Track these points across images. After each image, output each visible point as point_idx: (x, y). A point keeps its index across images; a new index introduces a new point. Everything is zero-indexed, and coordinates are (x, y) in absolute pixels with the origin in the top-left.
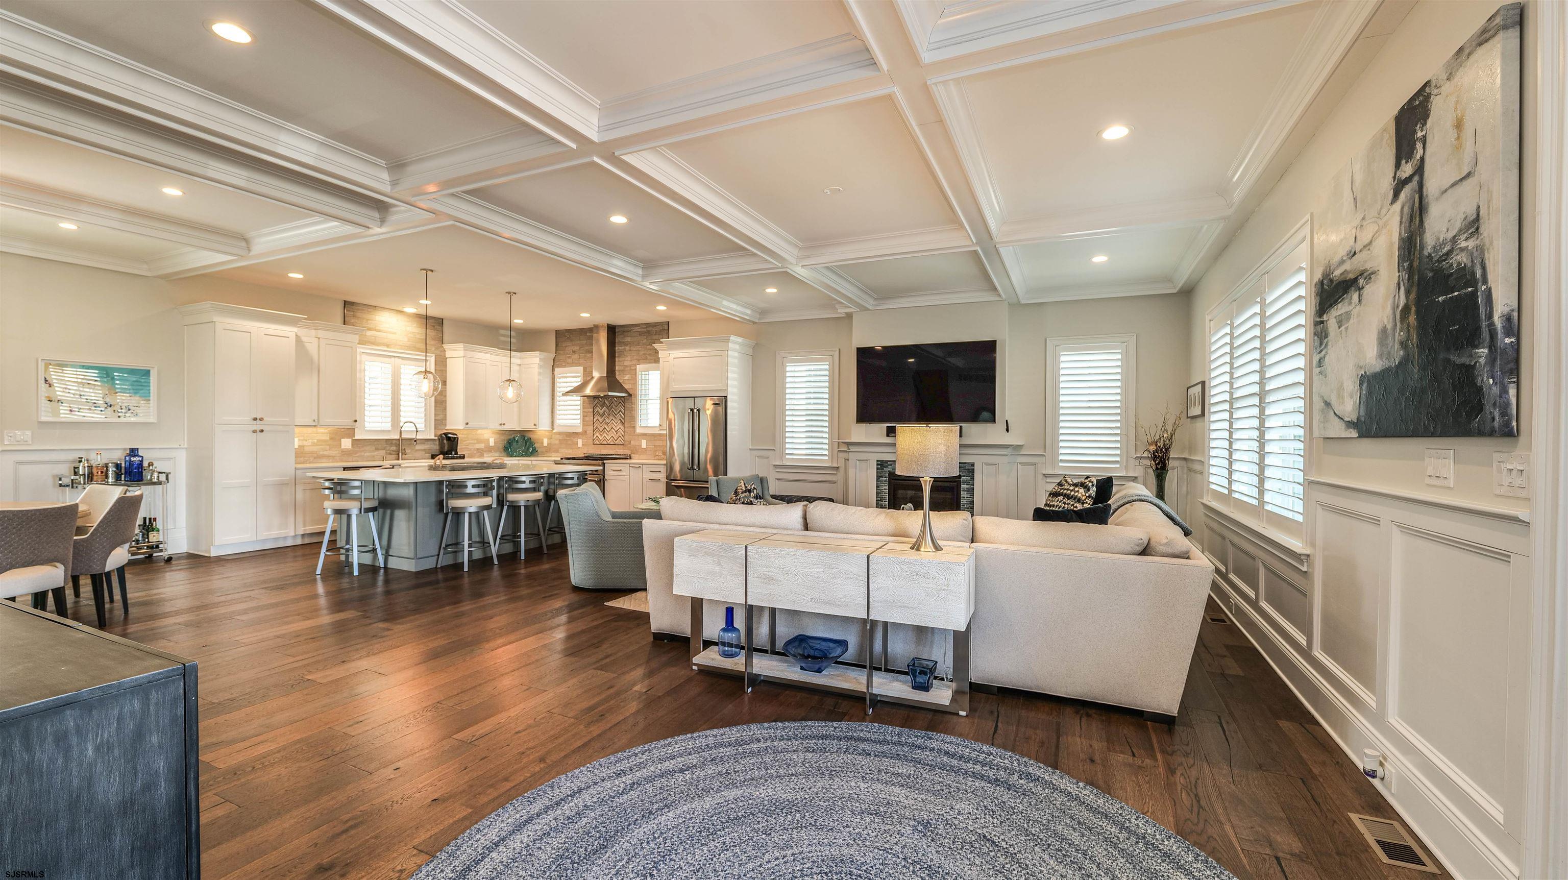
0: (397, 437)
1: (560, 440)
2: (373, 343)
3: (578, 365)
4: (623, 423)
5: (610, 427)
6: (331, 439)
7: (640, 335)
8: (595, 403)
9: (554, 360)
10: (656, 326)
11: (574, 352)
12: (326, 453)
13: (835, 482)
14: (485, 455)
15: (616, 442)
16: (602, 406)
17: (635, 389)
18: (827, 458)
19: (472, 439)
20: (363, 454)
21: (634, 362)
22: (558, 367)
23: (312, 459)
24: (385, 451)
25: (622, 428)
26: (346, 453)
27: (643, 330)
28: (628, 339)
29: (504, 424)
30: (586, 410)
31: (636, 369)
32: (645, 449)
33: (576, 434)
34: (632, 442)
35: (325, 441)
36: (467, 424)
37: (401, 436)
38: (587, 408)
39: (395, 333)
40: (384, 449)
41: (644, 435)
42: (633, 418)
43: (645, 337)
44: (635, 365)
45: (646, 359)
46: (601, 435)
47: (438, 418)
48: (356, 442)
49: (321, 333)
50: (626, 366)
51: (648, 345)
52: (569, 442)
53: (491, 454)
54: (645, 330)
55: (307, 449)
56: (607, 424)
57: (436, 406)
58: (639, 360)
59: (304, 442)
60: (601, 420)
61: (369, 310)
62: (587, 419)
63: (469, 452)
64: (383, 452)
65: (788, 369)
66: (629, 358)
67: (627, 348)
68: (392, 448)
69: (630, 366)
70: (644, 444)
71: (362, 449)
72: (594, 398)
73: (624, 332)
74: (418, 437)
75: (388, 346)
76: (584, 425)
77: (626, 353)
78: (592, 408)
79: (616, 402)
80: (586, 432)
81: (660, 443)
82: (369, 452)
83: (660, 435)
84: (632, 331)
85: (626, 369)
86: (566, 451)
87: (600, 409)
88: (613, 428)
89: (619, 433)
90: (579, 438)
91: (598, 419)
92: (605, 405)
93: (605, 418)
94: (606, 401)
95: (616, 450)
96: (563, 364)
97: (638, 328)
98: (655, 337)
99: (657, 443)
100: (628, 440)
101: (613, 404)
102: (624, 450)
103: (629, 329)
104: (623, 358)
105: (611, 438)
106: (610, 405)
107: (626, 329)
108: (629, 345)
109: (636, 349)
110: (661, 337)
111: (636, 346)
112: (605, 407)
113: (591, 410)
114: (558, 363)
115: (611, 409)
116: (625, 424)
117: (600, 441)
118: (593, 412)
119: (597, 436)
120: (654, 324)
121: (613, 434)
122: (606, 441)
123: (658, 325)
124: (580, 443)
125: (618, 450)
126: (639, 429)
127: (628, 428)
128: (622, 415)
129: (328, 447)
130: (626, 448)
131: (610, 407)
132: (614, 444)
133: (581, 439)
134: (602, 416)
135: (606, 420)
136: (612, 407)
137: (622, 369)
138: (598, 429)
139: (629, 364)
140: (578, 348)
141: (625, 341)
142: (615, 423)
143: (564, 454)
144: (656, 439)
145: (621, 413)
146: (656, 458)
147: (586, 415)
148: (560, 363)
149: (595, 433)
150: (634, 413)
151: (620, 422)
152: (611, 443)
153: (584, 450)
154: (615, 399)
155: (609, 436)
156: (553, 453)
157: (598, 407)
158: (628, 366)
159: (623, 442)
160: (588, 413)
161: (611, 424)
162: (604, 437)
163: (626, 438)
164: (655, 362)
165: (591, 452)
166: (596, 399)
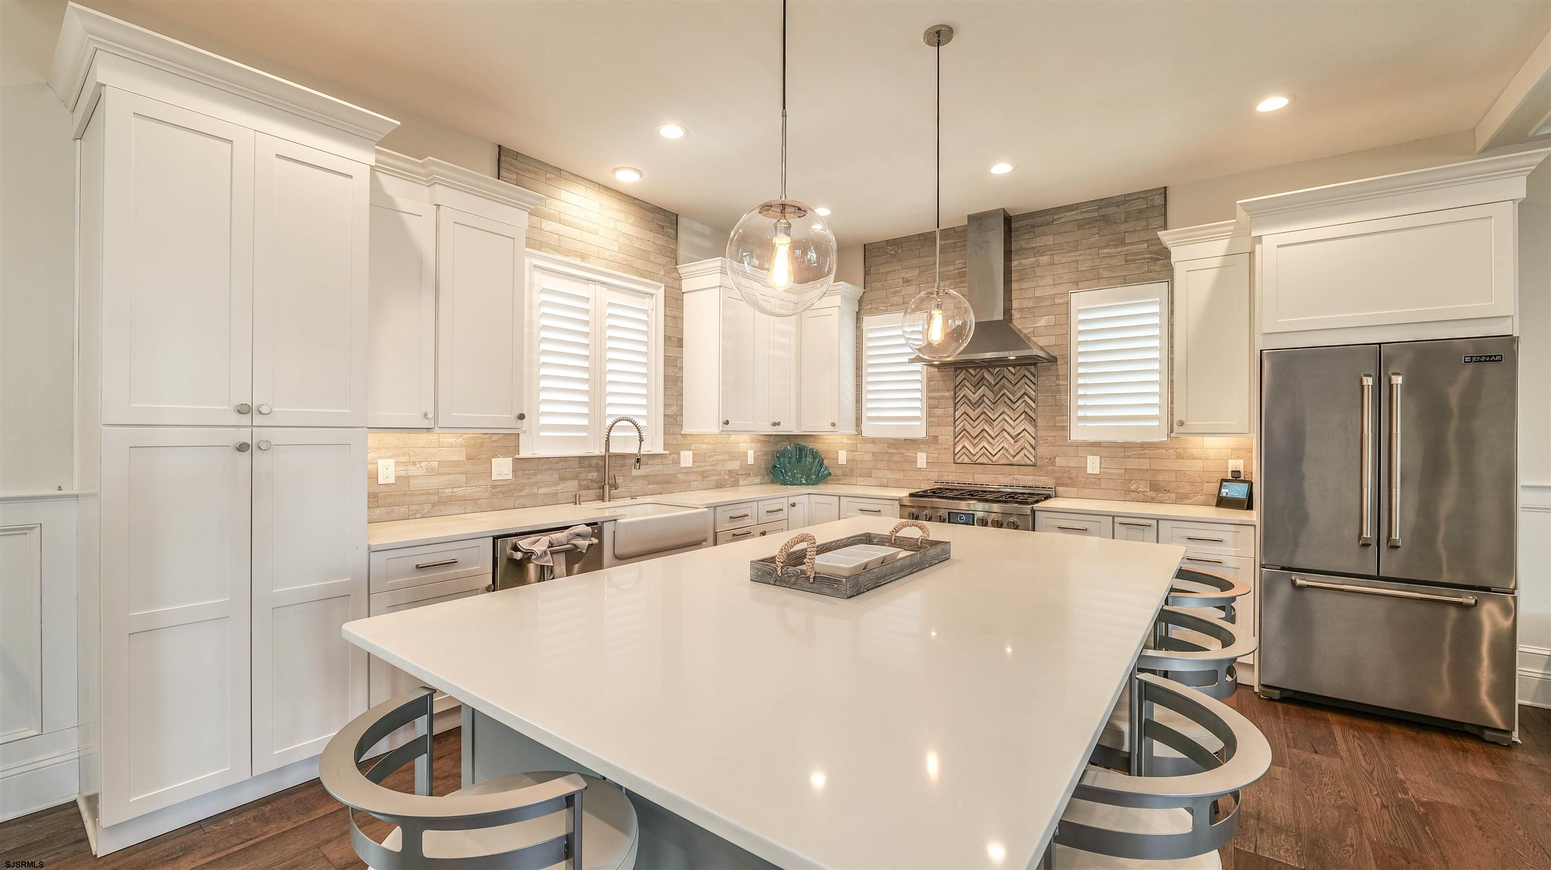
0: (599, 451)
1: (873, 453)
2: (556, 249)
4: (1032, 421)
5: (997, 429)
6: (469, 458)
7: (1079, 227)
8: (959, 379)
9: (860, 301)
11: (906, 281)
12: (459, 492)
14: (741, 483)
15: (1015, 460)
16: (977, 386)
17: (1066, 347)
19: (724, 453)
20: (536, 491)
21: (1062, 288)
22: (871, 313)
23: (426, 508)
24: (576, 482)
25: (1031, 429)
26: (501, 491)
27: (1091, 215)
28: (1049, 240)
29: (778, 424)
30: (935, 394)
31: (1068, 304)
32: (1097, 478)
33: (913, 443)
34: (1059, 461)
35: (457, 464)
36: (727, 423)
37: (607, 449)
38: (938, 391)
39: (596, 233)
40: (576, 478)
41: (1095, 446)
42: (1061, 409)
43: (1096, 230)
44: (1066, 294)
45: (1099, 277)
46: (975, 445)
47: (669, 412)
48: (522, 465)
49: (442, 193)
50: (1041, 298)
51: (1104, 248)
52: (895, 458)
53: (750, 479)
54: (1096, 214)
55: (415, 484)
56: (990, 422)
57: (665, 388)
58: (1077, 283)
59: (410, 467)
60: (974, 414)
61: (548, 175)
62: (939, 412)
63: (718, 478)
64: (572, 485)
66: (1049, 280)
67: (1045, 259)
68: (590, 476)
69: (1053, 297)
70: (1093, 465)
71: (534, 480)
72: (956, 369)
73: (1033, 226)
74: (642, 452)
75: (583, 257)
76: (930, 425)
77: (1039, 272)
78: (952, 387)
79: (1014, 374)
80: (936, 437)
81: (1145, 464)
82: (547, 486)
83: (1144, 446)
84: (1058, 222)
85: (1042, 304)
86: (889, 475)
87: (973, 389)
88: (1006, 431)
89: (1023, 440)
90: (921, 451)
91: (967, 411)
92: (983, 378)
93: (985, 410)
94: (987, 375)
95: (1015, 476)
96: (882, 308)
97: (1075, 212)
98: (1123, 227)
99: (1133, 464)
100: (1047, 458)
101: (1004, 380)
102: (1037, 478)
103: (1049, 218)
104: (1033, 281)
105: (999, 451)
106: (996, 382)
107: (1039, 220)
108: (1050, 253)
109: (1070, 259)
110: (1142, 224)
111: (1069, 252)
112: (985, 382)
113: (948, 390)
114: (869, 306)
115: (1000, 390)
116: (1040, 422)
117: (971, 457)
118: (955, 394)
119: (964, 447)
120: (1122, 199)
121: (1007, 442)
122: (988, 457)
123: (1132, 200)
124: (922, 459)
125: (1019, 477)
126: (1078, 433)
127: (1045, 430)
128: (1026, 398)
129: (463, 478)
130: (1043, 472)
131: (997, 386)
132: (1010, 463)
133: (923, 452)
134: (978, 404)
135: (986, 414)
136: (1003, 387)
137: (1030, 305)
138: (968, 432)
139: (1049, 293)
140: (916, 272)
141: (1038, 244)
142: (1011, 419)
143: (885, 482)
144: (1129, 454)
145: (1025, 394)
146: (1128, 497)
147: (935, 402)
148: (875, 306)
149: (959, 441)
150: (1063, 397)
151: (1025, 418)
152: (1002, 462)
153: (932, 473)
154: (1011, 369)
155: (995, 447)
156: (858, 478)
157: (966, 383)
158: (1047, 299)
159: (1033, 459)
160: (942, 398)
161: (999, 423)
162: (980, 450)
163: (1043, 450)
164: (1126, 281)
165: (950, 478)
166: (960, 371)
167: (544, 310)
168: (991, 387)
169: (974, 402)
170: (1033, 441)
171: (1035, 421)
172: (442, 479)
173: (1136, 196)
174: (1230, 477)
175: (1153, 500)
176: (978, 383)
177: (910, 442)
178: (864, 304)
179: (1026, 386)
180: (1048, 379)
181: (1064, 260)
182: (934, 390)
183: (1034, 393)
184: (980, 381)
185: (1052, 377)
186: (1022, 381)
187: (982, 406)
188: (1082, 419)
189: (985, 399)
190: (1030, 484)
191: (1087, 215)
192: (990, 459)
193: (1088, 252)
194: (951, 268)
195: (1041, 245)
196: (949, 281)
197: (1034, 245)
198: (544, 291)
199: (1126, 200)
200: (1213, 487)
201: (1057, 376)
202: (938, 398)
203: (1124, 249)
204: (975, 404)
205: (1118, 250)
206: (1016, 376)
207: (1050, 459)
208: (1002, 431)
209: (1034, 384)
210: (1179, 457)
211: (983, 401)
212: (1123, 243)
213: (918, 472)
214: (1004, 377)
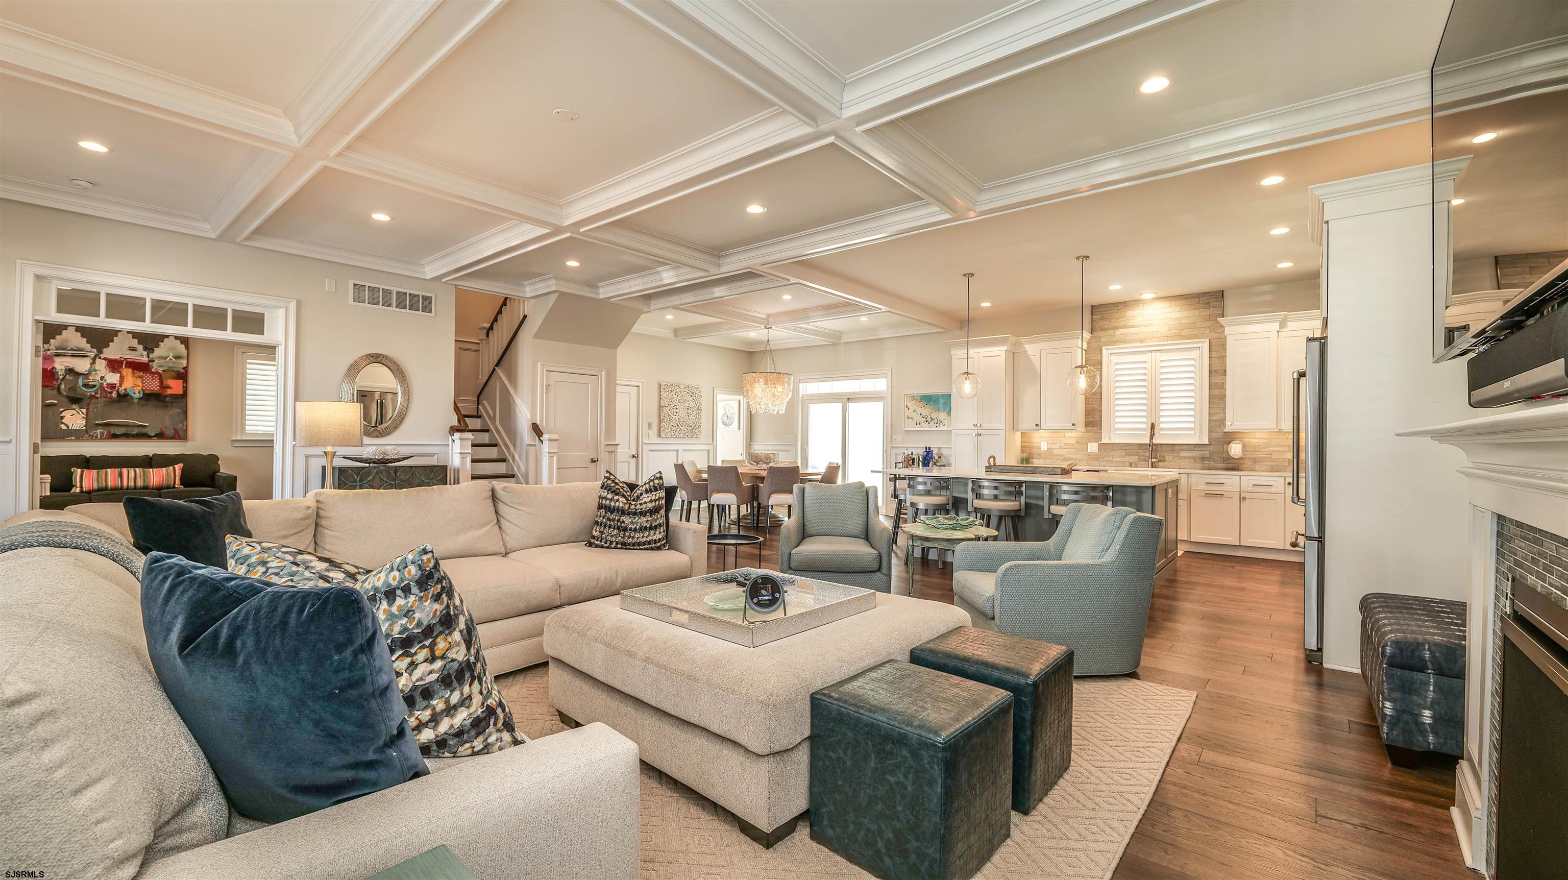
2: (1125, 342)
6: (1078, 442)
12: (1073, 456)
20: (1112, 458)
24: (1137, 458)
26: (1092, 457)
35: (1072, 445)
37: (1152, 439)
39: (1155, 325)
40: (1137, 455)
47: (1213, 418)
48: (1102, 446)
49: (1043, 345)
57: (1211, 402)
61: (1119, 308)
64: (1134, 459)
68: (1146, 454)
71: (1111, 453)
75: (1141, 341)
82: (1118, 457)
129: (1075, 451)
167: (1117, 373)
172: (1065, 450)
198: (1117, 364)
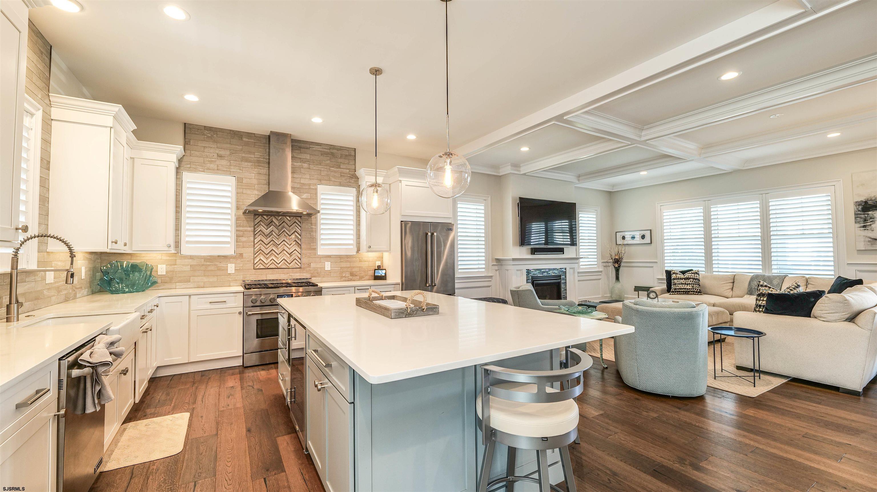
0: (4, 268)
1: (191, 266)
3: (228, 172)
4: (300, 245)
5: (280, 250)
7: (322, 155)
8: (257, 221)
10: (340, 150)
11: (220, 156)
13: (489, 286)
15: (290, 266)
16: (268, 225)
18: (484, 270)
21: (314, 181)
22: (190, 170)
25: (298, 249)
27: (327, 151)
28: (308, 157)
29: (126, 244)
30: (241, 229)
31: (316, 189)
32: (330, 272)
33: (226, 258)
34: (313, 265)
38: (243, 226)
41: (328, 257)
42: (313, 240)
43: (329, 158)
44: (315, 184)
45: (330, 180)
46: (267, 259)
50: (303, 184)
51: (332, 167)
53: (82, 292)
54: (329, 151)
56: (276, 245)
58: (320, 180)
60: (266, 241)
62: (244, 239)
63: (66, 292)
65: (459, 206)
66: (308, 176)
67: (306, 165)
69: (310, 185)
70: (328, 266)
72: (255, 215)
73: (300, 147)
76: (237, 246)
77: (303, 171)
78: (253, 225)
79: (290, 221)
80: (241, 255)
81: (348, 265)
83: (348, 257)
84: (312, 149)
85: (304, 187)
86: (205, 279)
87: (266, 227)
88: (285, 250)
89: (294, 255)
90: (230, 263)
91: (262, 239)
92: (272, 221)
93: (274, 239)
94: (274, 220)
95: (290, 274)
96: (200, 169)
97: (320, 147)
98: (340, 160)
99: (344, 265)
100: (307, 264)
101: (284, 224)
102: (302, 274)
103: (308, 146)
104: (300, 175)
105: (282, 261)
106: (280, 224)
107: (303, 145)
108: (308, 163)
109: (317, 168)
110: (347, 161)
111: (317, 165)
112: (273, 224)
113: (250, 227)
114: (189, 166)
115: (282, 229)
116: (303, 246)
117: (265, 265)
118: (254, 229)
119: (260, 259)
120: (339, 148)
121: (286, 257)
122: (275, 265)
123: (343, 150)
124: (231, 268)
125: (292, 274)
126: (321, 251)
127: (305, 250)
128: (296, 233)
130: (305, 271)
131: (280, 227)
132: (287, 267)
133: (233, 263)
134: (269, 235)
135: (274, 241)
136: (283, 227)
137: (298, 186)
138: (263, 251)
139: (308, 183)
140: (228, 153)
141: (303, 157)
142: (288, 244)
143: (202, 284)
144: (342, 260)
145: (295, 231)
146: (342, 280)
147: (241, 233)
148: (194, 166)
149: (257, 256)
150: (314, 234)
151: (296, 244)
152: (283, 267)
153: (239, 276)
154: (288, 218)
155: (279, 259)
156: (177, 284)
157: (262, 223)
158: (307, 185)
159: (300, 265)
160: (246, 231)
161: (281, 246)
162: (270, 261)
163: (305, 260)
164: (341, 185)
165: (251, 278)
166: (258, 216)
168: (276, 227)
169: (266, 234)
170: (299, 256)
171: (301, 245)
173: (345, 149)
174: (377, 268)
175: (351, 280)
176: (269, 224)
177: (222, 257)
178: (183, 163)
179: (296, 227)
180: (307, 225)
181: (314, 168)
182: (240, 226)
183: (300, 231)
184: (271, 223)
185: (309, 224)
186: (294, 225)
187: (272, 236)
188: (323, 245)
189: (273, 233)
190: (298, 277)
191: (325, 150)
192: (276, 266)
193: (325, 167)
194: (252, 156)
195: (304, 157)
196: (251, 164)
197: (300, 157)
199: (341, 149)
200: (371, 273)
201: (311, 223)
202: (243, 231)
203: (340, 170)
204: (267, 235)
205: (338, 170)
206: (291, 222)
207: (308, 264)
208: (283, 250)
209: (300, 227)
210: (360, 261)
211: (272, 234)
212: (339, 167)
213: (229, 276)
214: (284, 222)
